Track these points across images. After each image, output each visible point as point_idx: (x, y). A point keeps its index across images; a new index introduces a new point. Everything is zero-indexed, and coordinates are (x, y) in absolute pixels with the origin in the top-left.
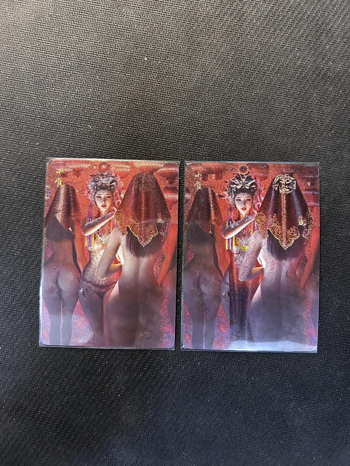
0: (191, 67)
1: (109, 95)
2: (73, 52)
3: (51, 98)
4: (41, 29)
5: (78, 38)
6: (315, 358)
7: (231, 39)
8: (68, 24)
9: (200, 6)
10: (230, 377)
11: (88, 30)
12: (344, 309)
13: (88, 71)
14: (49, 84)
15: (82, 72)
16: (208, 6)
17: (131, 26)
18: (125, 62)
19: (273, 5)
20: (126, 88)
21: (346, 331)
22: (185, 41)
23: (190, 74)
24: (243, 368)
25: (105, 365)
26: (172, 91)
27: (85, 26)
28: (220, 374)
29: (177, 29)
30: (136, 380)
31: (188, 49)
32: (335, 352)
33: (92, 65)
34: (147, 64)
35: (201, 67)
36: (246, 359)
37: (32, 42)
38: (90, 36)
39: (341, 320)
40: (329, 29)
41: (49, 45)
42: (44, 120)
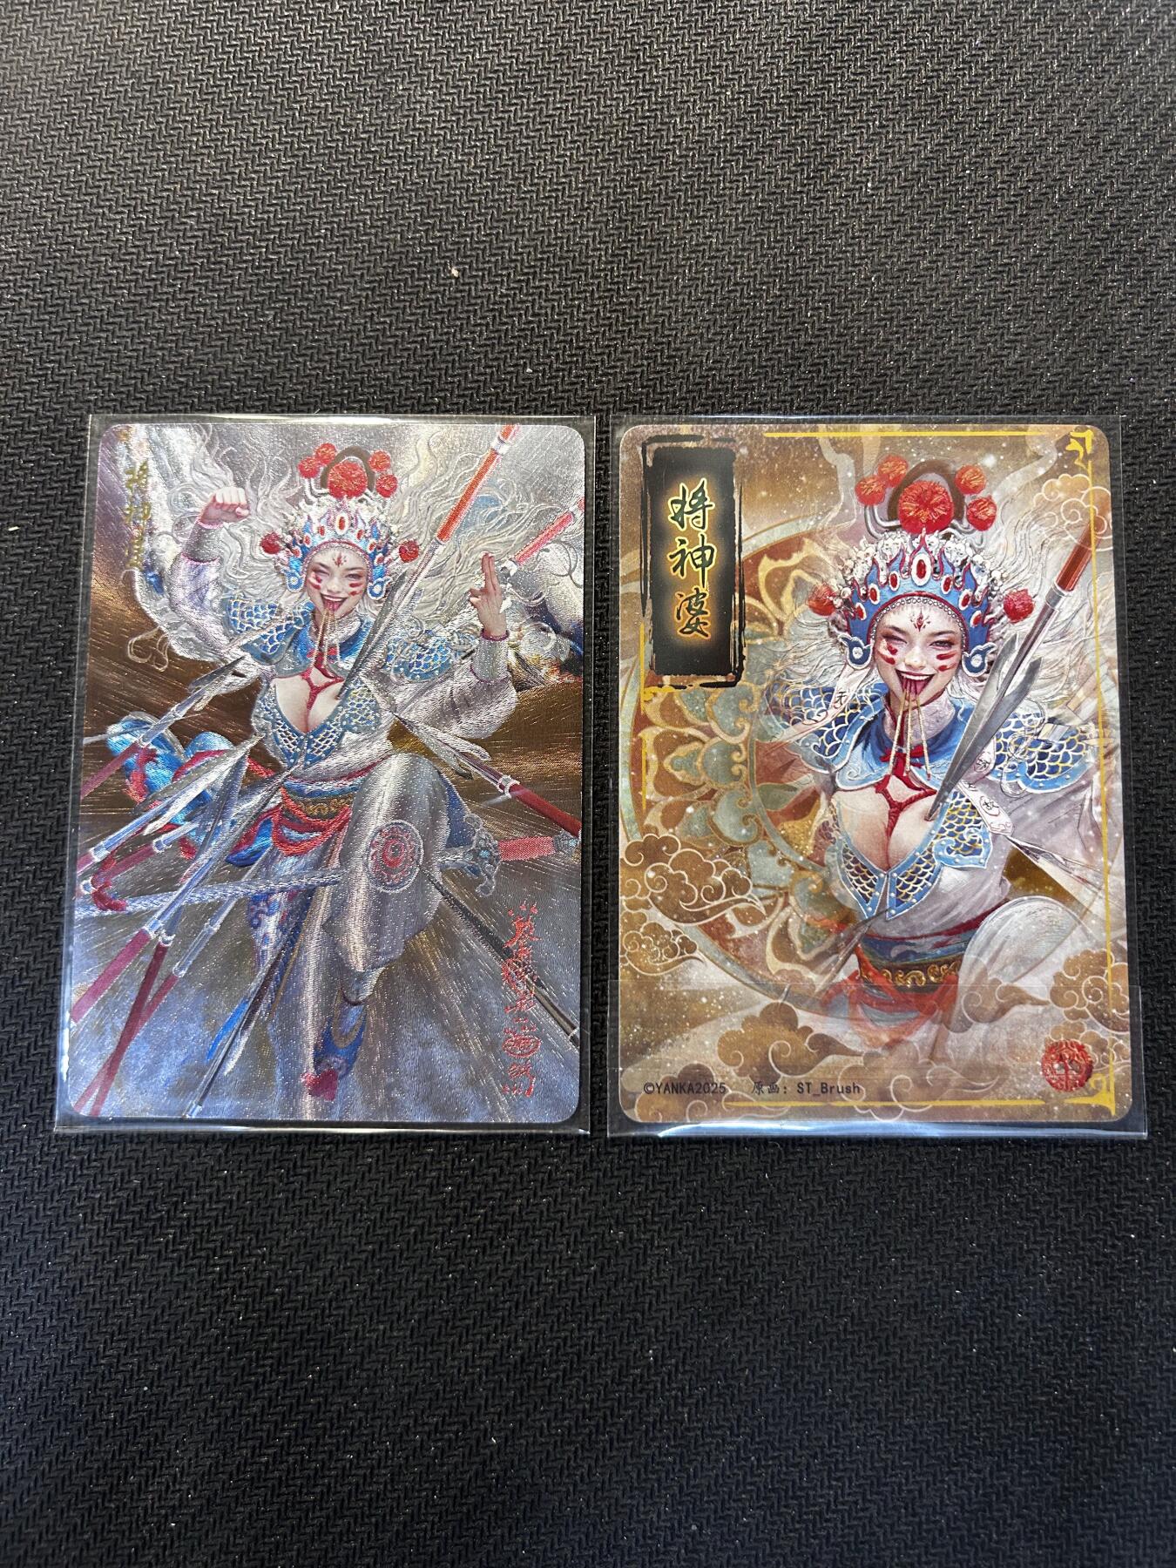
0: (617, 320)
1: (301, 383)
2: (194, 213)
3: (88, 370)
4: (95, 117)
5: (221, 168)
6: (942, 1481)
7: (778, 241)
8: (191, 111)
9: (679, 109)
10: (606, 1514)
11: (261, 144)
12: (1076, 1304)
13: (238, 290)
14: (91, 318)
15: (216, 291)
16: (708, 114)
17: (419, 150)
18: (378, 275)
19: (945, 138)
20: (367, 366)
21: (1070, 1392)
22: (607, 225)
23: (608, 346)
24: (659, 1480)
25: (137, 1399)
26: (535, 400)
27: (252, 129)
28: (568, 1493)
29: (585, 182)
30: (245, 1473)
31: (612, 256)
32: (1020, 1469)
33: (258, 268)
34: (458, 291)
35: (652, 327)
36: (675, 1447)
37: (54, 160)
38: (265, 164)
39: (1057, 1344)
40: (1139, 251)
41: (112, 179)
42: (52, 446)
